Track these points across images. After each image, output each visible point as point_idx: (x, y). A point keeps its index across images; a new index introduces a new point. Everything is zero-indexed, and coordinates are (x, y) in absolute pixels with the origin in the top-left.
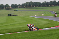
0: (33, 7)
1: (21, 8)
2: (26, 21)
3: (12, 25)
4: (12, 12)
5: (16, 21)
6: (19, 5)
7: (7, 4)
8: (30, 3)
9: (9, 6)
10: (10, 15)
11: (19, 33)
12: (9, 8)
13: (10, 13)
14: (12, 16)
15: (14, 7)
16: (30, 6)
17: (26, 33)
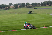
0: (51, 5)
1: (40, 6)
2: (44, 18)
3: (32, 21)
4: (32, 10)
5: (35, 18)
6: (39, 4)
7: (28, 3)
8: (48, 2)
9: (29, 5)
10: (30, 12)
11: (39, 29)
12: (30, 6)
13: (30, 11)
14: (32, 13)
15: (34, 5)
16: (48, 4)
17: (45, 29)
